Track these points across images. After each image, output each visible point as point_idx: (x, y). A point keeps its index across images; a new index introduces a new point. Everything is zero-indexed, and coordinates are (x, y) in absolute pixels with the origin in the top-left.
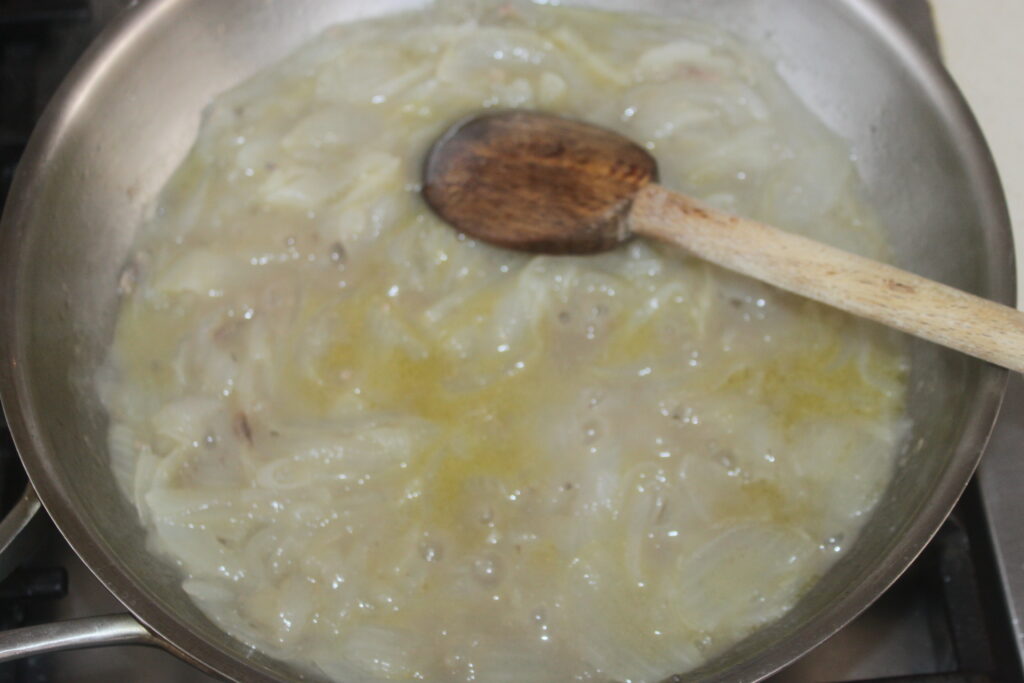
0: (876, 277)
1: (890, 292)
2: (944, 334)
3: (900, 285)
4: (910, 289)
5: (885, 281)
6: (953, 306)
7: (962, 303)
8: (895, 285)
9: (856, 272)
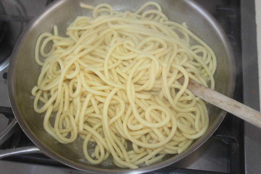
0: (232, 104)
1: (235, 108)
2: (247, 119)
3: (237, 106)
4: (239, 108)
5: (234, 105)
6: (249, 113)
7: (251, 112)
8: (236, 106)
9: (227, 102)
